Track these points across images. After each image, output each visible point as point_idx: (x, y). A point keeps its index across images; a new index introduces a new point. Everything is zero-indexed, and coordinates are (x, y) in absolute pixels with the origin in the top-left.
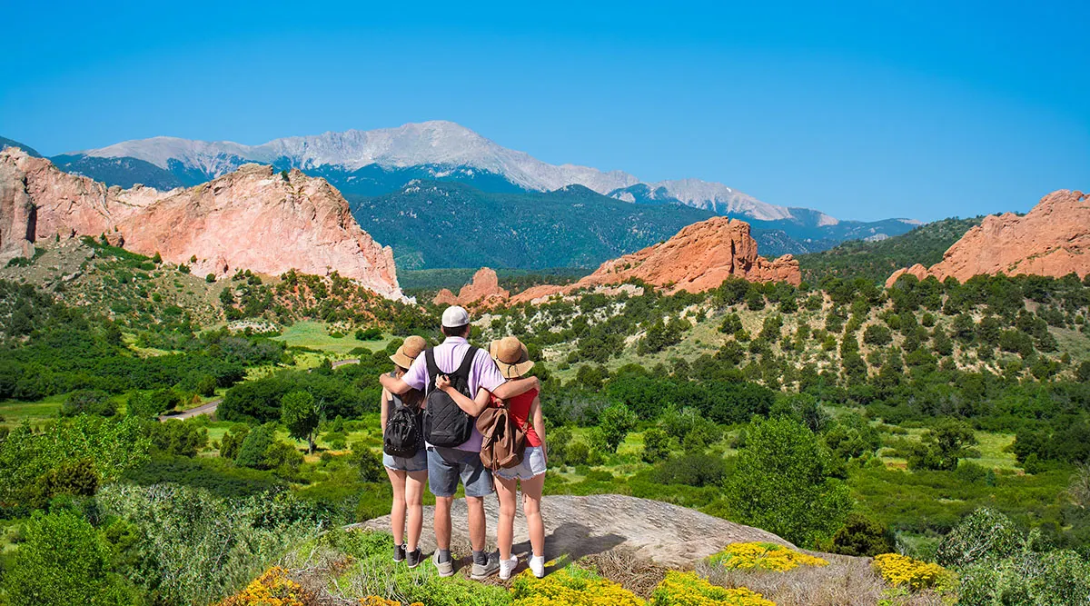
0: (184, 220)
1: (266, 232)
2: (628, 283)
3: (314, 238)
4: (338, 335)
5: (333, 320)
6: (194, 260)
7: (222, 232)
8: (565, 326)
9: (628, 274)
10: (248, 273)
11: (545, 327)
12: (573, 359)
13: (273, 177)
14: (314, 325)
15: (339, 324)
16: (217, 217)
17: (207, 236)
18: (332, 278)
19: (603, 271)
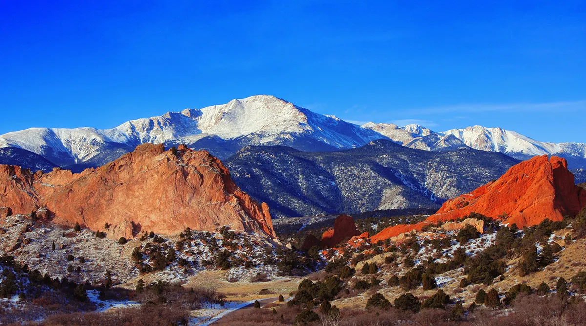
0: (96, 194)
1: (164, 199)
2: (470, 217)
3: (203, 201)
4: (233, 280)
5: (228, 267)
6: (107, 226)
7: (128, 202)
8: (447, 256)
9: (467, 211)
10: (152, 235)
11: (431, 260)
12: (465, 283)
13: (166, 153)
14: (212, 272)
15: (233, 270)
16: (123, 189)
17: (115, 208)
18: (222, 232)
19: (445, 210)
